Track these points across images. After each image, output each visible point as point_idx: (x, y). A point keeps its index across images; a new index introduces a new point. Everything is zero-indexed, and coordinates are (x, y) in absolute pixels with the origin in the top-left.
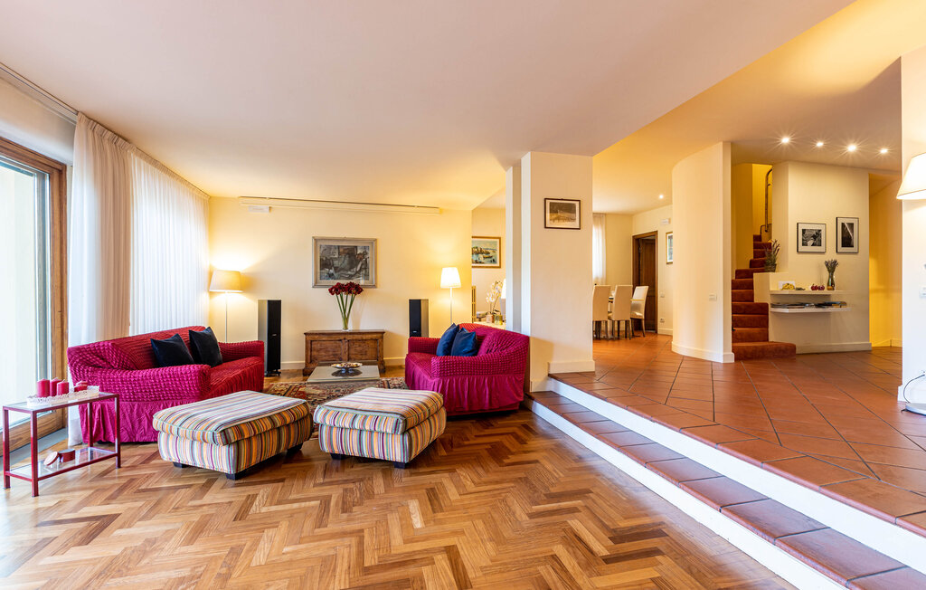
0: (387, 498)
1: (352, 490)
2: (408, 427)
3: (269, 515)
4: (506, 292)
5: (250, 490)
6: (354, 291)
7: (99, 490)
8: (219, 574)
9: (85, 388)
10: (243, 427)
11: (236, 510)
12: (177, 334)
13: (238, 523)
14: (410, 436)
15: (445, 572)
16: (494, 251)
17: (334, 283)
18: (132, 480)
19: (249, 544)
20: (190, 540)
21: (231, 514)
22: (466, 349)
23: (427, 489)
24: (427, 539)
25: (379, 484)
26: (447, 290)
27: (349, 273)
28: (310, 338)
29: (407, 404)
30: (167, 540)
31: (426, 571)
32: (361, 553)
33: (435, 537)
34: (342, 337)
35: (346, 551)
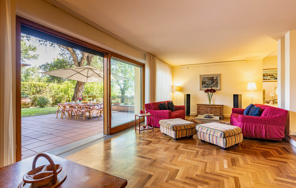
0: (216, 156)
1: (206, 151)
2: (225, 136)
3: (183, 151)
4: (278, 92)
5: (179, 144)
6: (212, 91)
7: (150, 135)
8: (170, 160)
9: (147, 113)
10: (177, 127)
11: (175, 147)
12: (164, 102)
13: (175, 150)
14: (226, 139)
15: (232, 183)
16: (276, 74)
17: (206, 89)
18: (155, 135)
19: (177, 156)
20: (165, 151)
21: (174, 148)
22: (255, 114)
23: (231, 158)
24: (227, 172)
25: (215, 152)
26: (250, 91)
27: (211, 86)
28: (198, 106)
29: (226, 129)
30: (160, 149)
31: (225, 180)
32: (205, 168)
33: (231, 172)
34: (208, 106)
35: (201, 166)
